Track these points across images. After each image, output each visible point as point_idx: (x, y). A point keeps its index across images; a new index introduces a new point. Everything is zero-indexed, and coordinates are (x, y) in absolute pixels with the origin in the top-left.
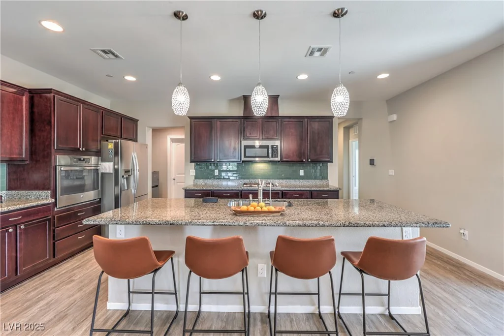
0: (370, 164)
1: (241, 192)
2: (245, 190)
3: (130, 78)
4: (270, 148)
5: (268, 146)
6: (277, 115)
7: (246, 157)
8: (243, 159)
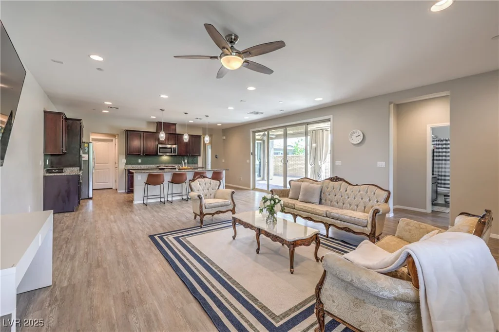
4: (172, 149)
6: (175, 133)
7: (160, 153)
8: (159, 154)
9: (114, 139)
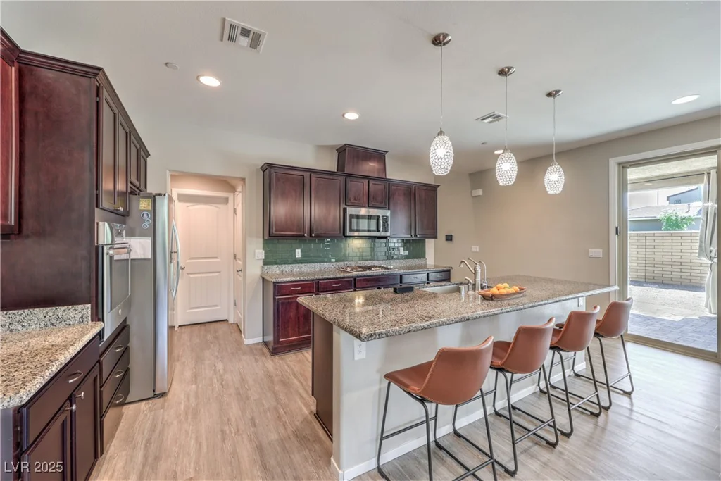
0: (446, 240)
1: (355, 279)
2: (361, 277)
3: (210, 81)
4: (381, 218)
5: (378, 217)
6: (384, 177)
7: (351, 230)
8: (348, 233)
9: (230, 196)
